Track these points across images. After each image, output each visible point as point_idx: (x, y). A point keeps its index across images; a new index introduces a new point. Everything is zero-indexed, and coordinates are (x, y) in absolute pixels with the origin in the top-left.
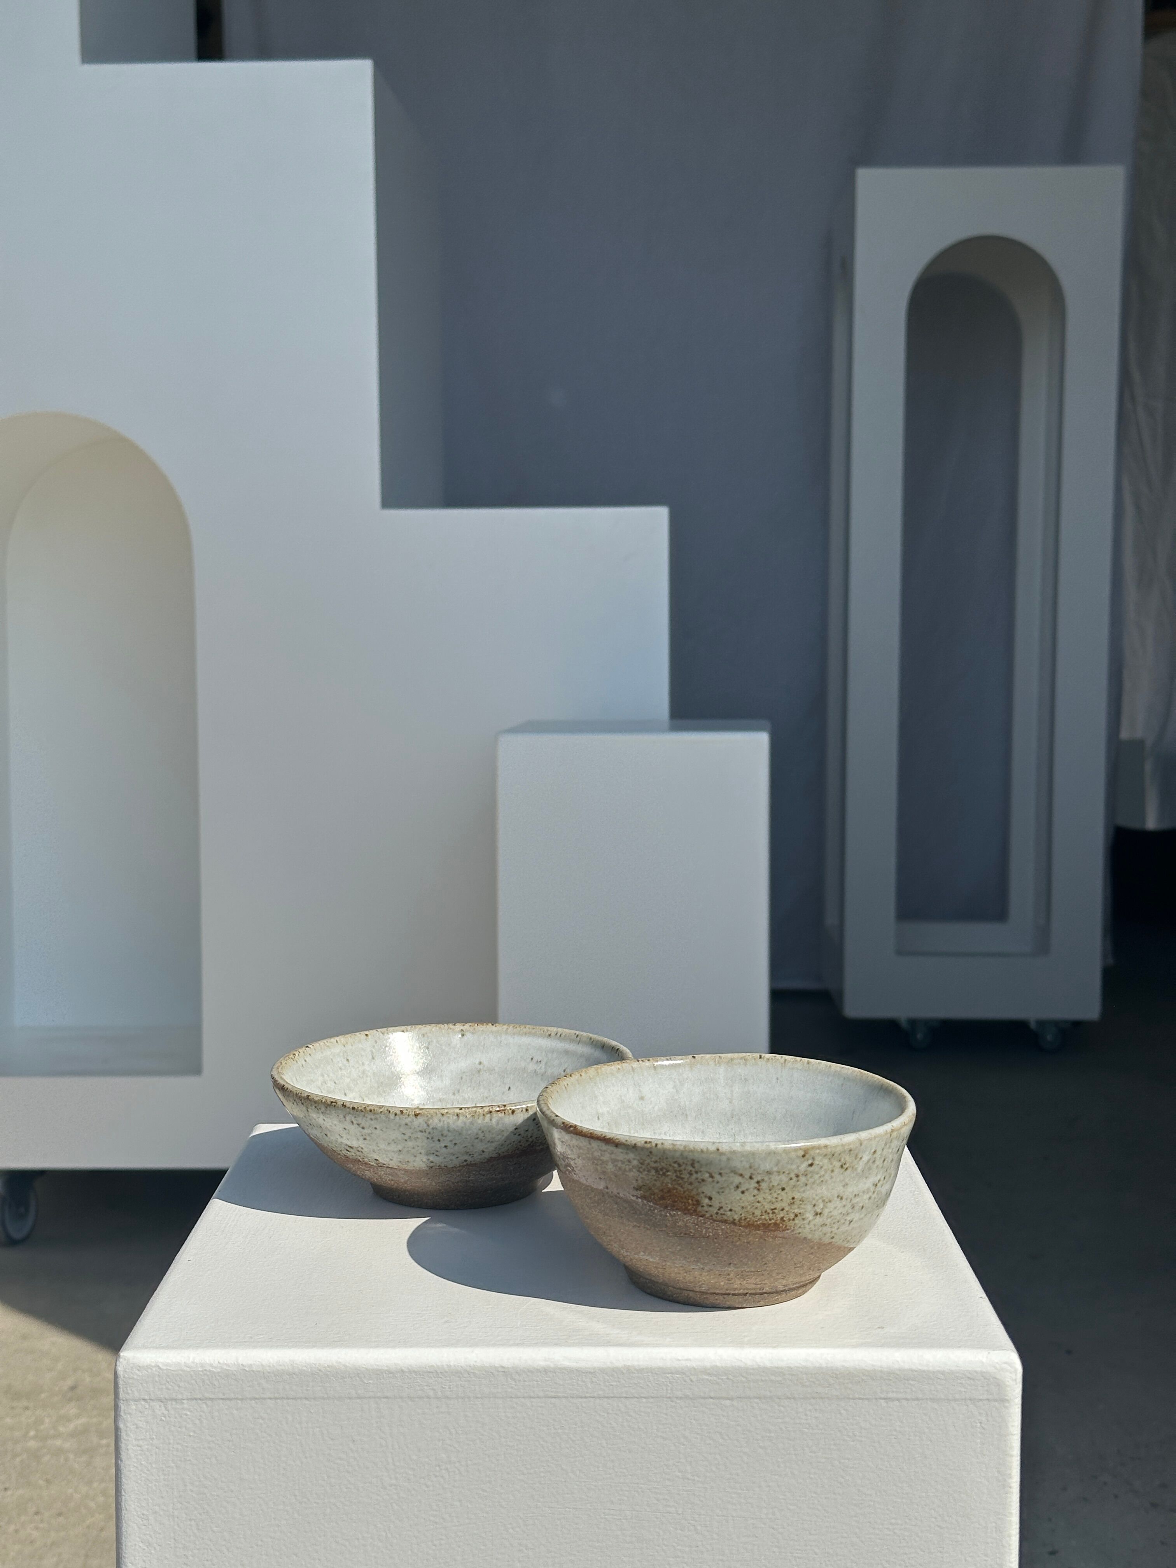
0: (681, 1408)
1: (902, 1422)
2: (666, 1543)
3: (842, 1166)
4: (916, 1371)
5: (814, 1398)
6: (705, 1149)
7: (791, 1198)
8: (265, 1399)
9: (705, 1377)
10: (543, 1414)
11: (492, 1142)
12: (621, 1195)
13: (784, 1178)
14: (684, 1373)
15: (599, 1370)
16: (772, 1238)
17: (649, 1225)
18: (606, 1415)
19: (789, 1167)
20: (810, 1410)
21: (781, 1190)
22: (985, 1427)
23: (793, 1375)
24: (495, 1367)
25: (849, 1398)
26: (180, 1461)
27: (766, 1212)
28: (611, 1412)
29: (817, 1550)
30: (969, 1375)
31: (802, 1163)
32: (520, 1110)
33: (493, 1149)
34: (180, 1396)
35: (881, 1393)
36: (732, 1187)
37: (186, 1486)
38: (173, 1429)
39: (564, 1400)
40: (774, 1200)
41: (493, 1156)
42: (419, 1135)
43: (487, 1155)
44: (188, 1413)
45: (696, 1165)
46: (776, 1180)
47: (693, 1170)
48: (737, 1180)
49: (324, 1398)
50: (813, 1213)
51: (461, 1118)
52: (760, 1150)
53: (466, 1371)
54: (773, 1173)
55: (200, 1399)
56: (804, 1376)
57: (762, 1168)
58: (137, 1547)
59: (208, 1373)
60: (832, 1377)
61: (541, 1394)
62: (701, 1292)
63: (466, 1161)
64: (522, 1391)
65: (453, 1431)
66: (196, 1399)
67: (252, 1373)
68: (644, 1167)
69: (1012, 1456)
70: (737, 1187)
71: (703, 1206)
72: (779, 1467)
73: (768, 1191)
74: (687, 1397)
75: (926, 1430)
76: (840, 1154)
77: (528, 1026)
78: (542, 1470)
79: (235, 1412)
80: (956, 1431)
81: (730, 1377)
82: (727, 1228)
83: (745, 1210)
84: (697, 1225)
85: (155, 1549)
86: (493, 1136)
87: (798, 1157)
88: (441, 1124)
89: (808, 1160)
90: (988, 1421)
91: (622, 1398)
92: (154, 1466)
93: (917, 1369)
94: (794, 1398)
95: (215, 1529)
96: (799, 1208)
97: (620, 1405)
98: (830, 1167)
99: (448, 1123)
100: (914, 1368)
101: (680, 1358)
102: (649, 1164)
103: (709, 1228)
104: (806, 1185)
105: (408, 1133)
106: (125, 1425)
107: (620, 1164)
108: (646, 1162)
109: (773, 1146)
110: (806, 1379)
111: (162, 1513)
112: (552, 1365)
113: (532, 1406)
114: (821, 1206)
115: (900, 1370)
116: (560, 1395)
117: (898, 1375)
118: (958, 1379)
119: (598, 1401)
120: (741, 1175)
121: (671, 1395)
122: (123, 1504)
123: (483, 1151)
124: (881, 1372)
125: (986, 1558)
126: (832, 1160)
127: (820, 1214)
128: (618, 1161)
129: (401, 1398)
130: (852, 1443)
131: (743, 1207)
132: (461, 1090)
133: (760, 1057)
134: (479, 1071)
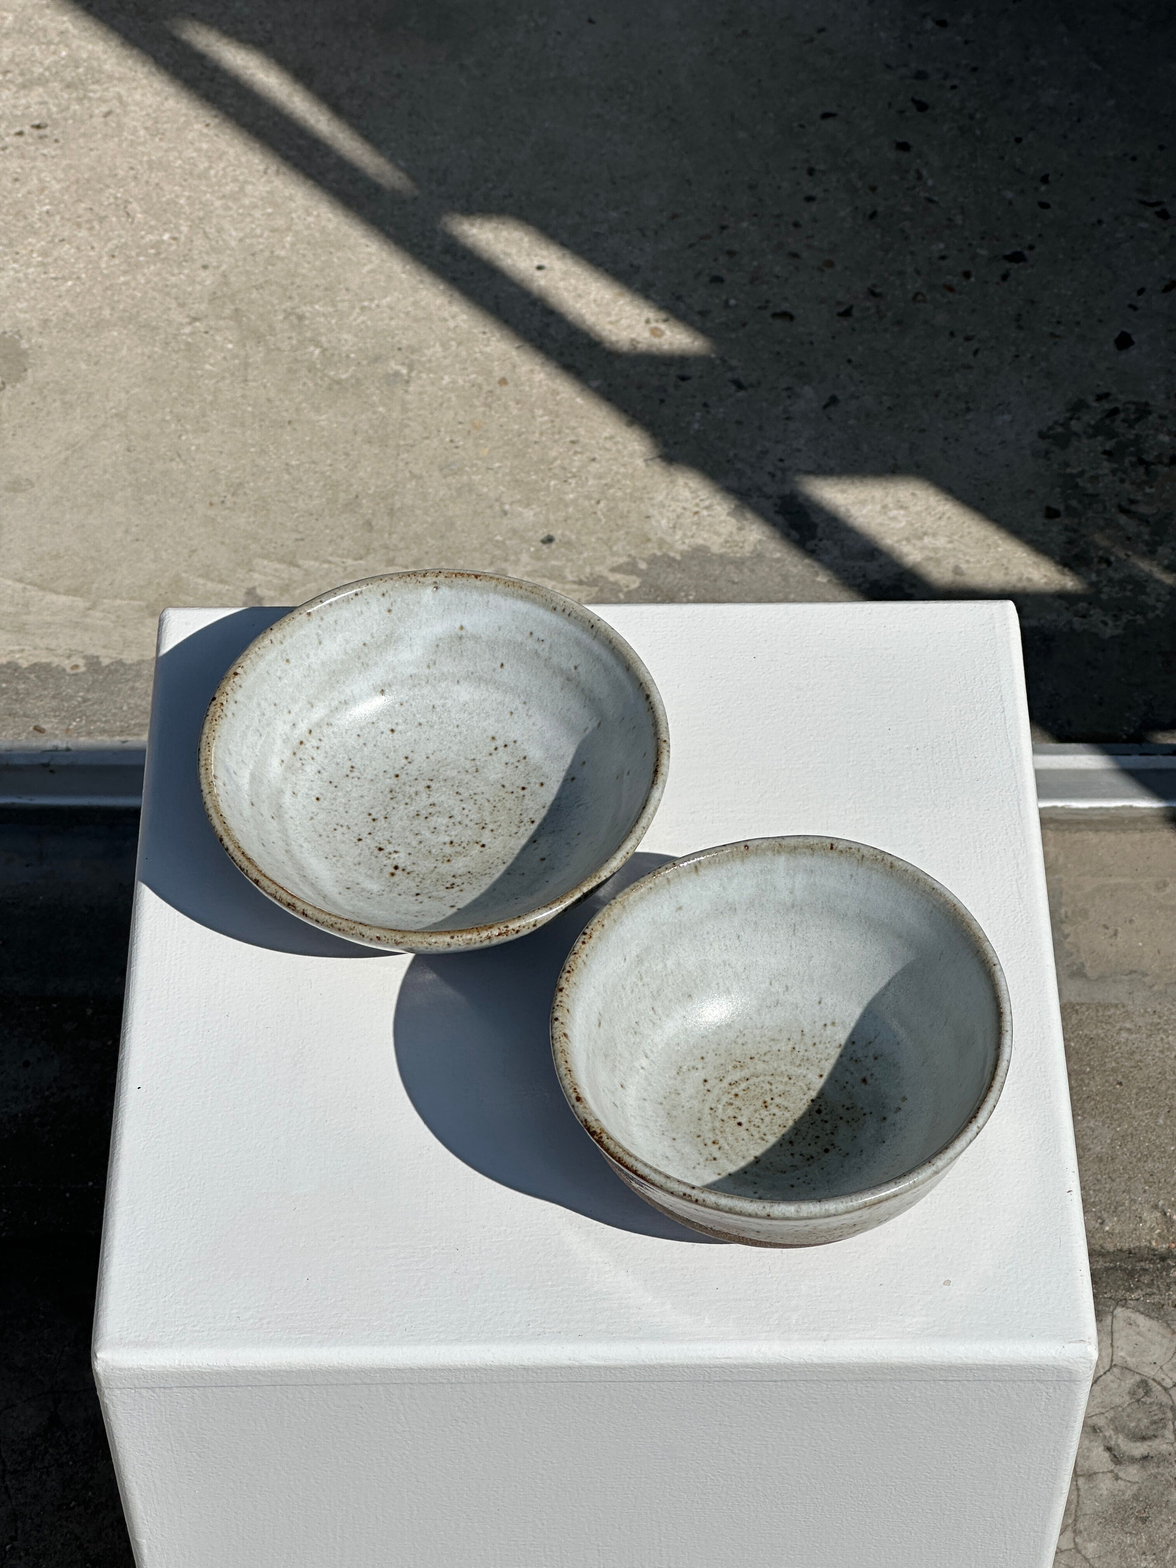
0: (720, 1386)
1: (961, 1393)
5: (866, 1381)
8: (261, 1386)
10: (567, 1391)
14: (722, 1367)
15: (630, 1366)
18: (637, 1392)
20: (862, 1387)
22: (1052, 1395)
24: (514, 1365)
25: (904, 1380)
28: (642, 1390)
34: (167, 1386)
35: (941, 1377)
37: (183, 1434)
38: (163, 1403)
49: (326, 1385)
53: (482, 1368)
61: (566, 1380)
66: (186, 1387)
74: (726, 1381)
75: (987, 1398)
79: (230, 1393)
85: (156, 1468)
94: (844, 1380)
95: (218, 1457)
97: (652, 1385)
101: (718, 1356)
111: (160, 1449)
112: (577, 1364)
113: (556, 1387)
116: (587, 1381)
121: (708, 1380)
129: (411, 1383)
132: (437, 662)
133: (832, 848)
134: (461, 638)
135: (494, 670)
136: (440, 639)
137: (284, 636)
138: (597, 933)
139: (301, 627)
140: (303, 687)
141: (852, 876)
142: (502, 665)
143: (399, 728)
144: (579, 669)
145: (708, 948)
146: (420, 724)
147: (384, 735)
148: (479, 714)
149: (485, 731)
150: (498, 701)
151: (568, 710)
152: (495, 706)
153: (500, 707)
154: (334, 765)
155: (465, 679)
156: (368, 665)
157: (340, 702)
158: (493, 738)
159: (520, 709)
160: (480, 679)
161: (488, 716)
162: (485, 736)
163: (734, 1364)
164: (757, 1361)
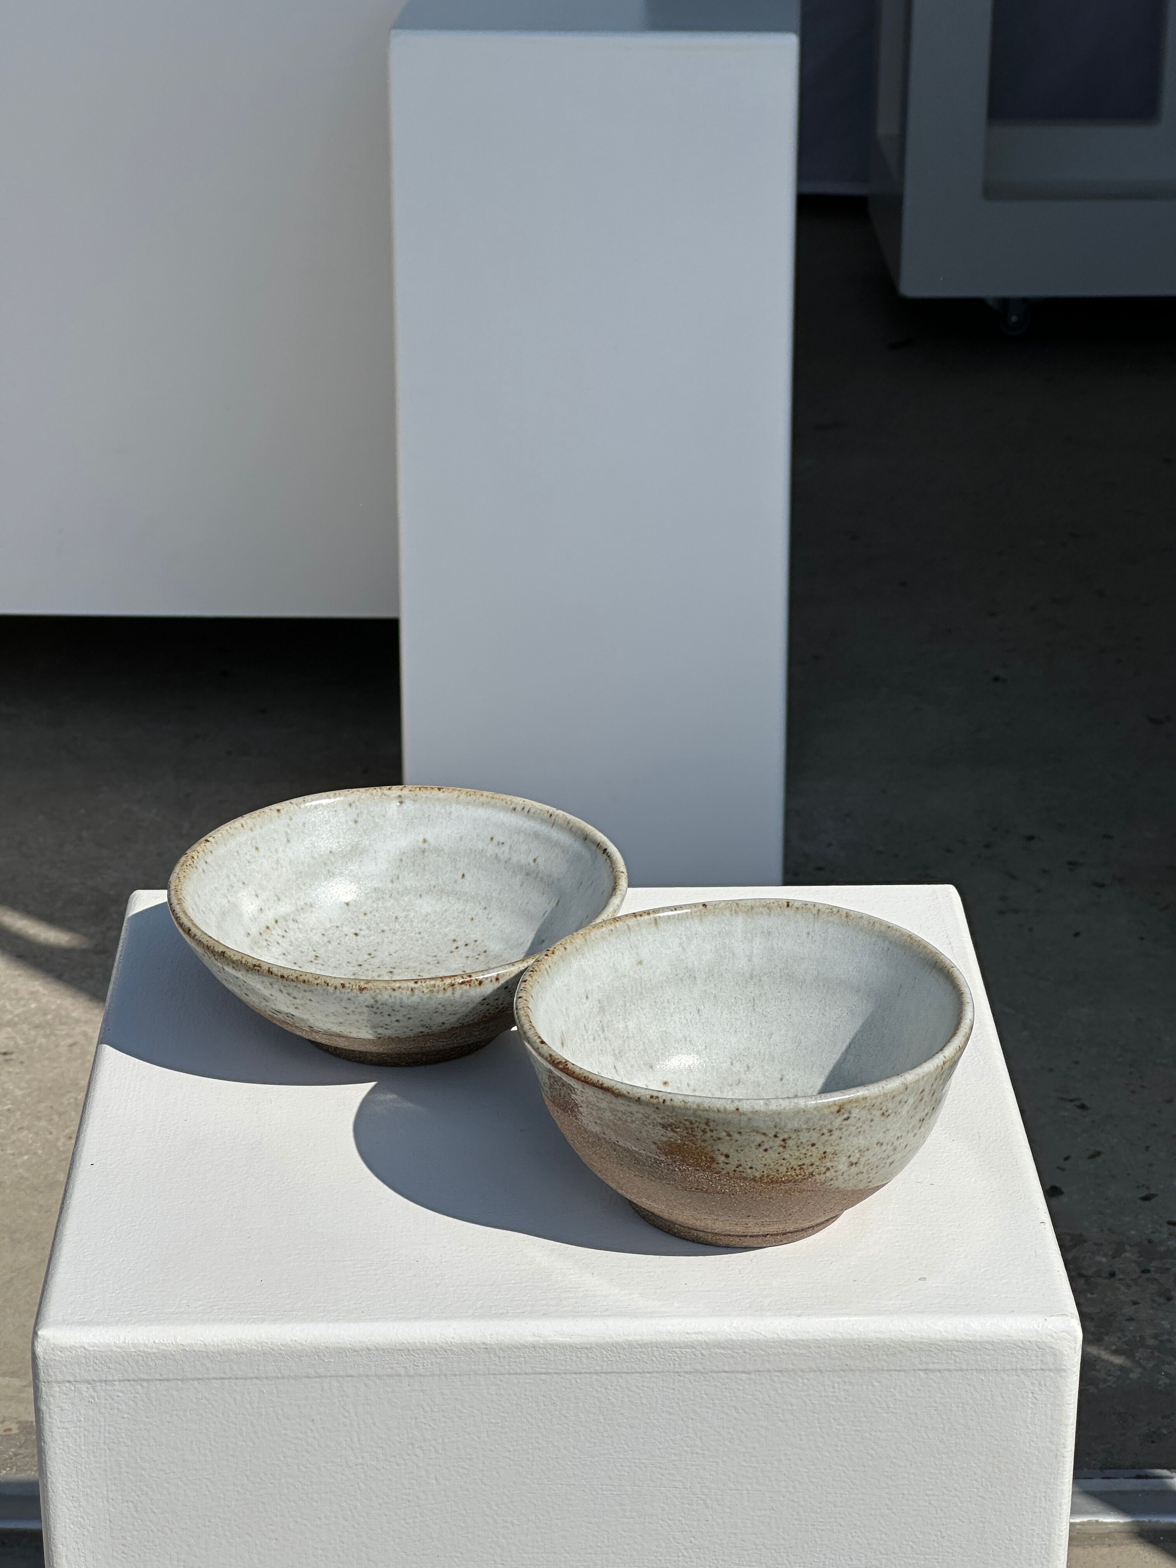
0: (691, 1382)
1: (942, 1394)
2: (671, 1517)
3: (883, 1114)
4: (961, 1342)
5: (843, 1371)
6: (722, 1109)
7: (821, 1152)
8: (208, 1379)
9: (719, 1351)
10: (531, 1391)
11: (455, 1014)
12: (620, 1143)
13: (815, 1135)
14: (693, 1347)
15: (597, 1346)
16: (799, 1192)
17: (654, 1177)
18: (604, 1392)
19: (821, 1122)
20: (838, 1383)
21: (810, 1146)
22: (1038, 1397)
23: (820, 1348)
24: (476, 1344)
26: (114, 1443)
27: (792, 1168)
28: (609, 1387)
29: (842, 1523)
30: (1021, 1345)
31: (836, 1118)
32: (489, 980)
33: (455, 1020)
34: (110, 1378)
35: (920, 1364)
36: (753, 1145)
37: (121, 1468)
38: (103, 1410)
39: (555, 1376)
40: (802, 1156)
41: (456, 1026)
42: (365, 1010)
43: (447, 1026)
44: (120, 1394)
45: (711, 1124)
46: (804, 1137)
47: (708, 1129)
48: (759, 1138)
49: (278, 1378)
50: (847, 1164)
51: (416, 992)
52: (787, 1108)
53: (441, 1347)
54: (802, 1130)
55: (134, 1380)
56: (833, 1348)
57: (790, 1126)
58: (68, 1529)
59: (142, 1354)
60: (865, 1349)
61: (529, 1370)
62: (713, 1233)
63: (422, 1032)
64: (507, 1367)
65: (428, 1409)
66: (129, 1380)
67: (193, 1353)
68: (648, 1121)
69: (1066, 1425)
70: (760, 1145)
71: (718, 1163)
72: (801, 1440)
73: (795, 1148)
74: (697, 1371)
75: (970, 1402)
76: (881, 1104)
77: (486, 793)
78: (531, 1447)
79: (175, 1393)
80: (1005, 1402)
81: (747, 1350)
82: (747, 1185)
83: (767, 1167)
84: (712, 1181)
85: (88, 1530)
86: (457, 1008)
87: (832, 1113)
88: (393, 1000)
89: (843, 1114)
90: (1041, 1390)
91: (623, 1373)
92: (83, 1447)
93: (962, 1340)
94: (821, 1371)
95: (156, 1510)
96: (830, 1161)
97: (620, 1380)
98: (869, 1117)
99: (401, 999)
100: (958, 1338)
101: (689, 1331)
102: (655, 1119)
103: (725, 1185)
104: (841, 1138)
105: (351, 1008)
106: (47, 1406)
107: (620, 1114)
108: (651, 1117)
109: (801, 1103)
110: (835, 1351)
111: (94, 1496)
112: (542, 1341)
113: (519, 1382)
114: (858, 1155)
115: (941, 1341)
116: (552, 1371)
117: (940, 1346)
118: (1007, 1348)
119: (595, 1377)
120: (764, 1134)
121: (679, 1370)
122: (49, 1486)
123: (443, 1023)
124: (921, 1343)
125: (1033, 1527)
126: (872, 1111)
127: (856, 1163)
128: (618, 1111)
129: (367, 1376)
130: (885, 1415)
131: (765, 1165)
132: (401, 876)
133: (788, 905)
134: (423, 852)
135: (455, 882)
136: (404, 853)
137: (255, 825)
138: (560, 952)
139: (271, 821)
140: (271, 878)
141: (808, 934)
142: (463, 875)
143: (363, 933)
144: (538, 861)
145: (669, 1019)
146: (383, 931)
147: (347, 938)
148: (440, 923)
149: (446, 935)
150: (459, 910)
151: (528, 903)
152: (456, 914)
153: (461, 915)
154: (298, 953)
155: (427, 893)
156: (334, 874)
157: (306, 904)
158: (454, 941)
159: (480, 914)
160: (442, 891)
161: (450, 924)
162: (446, 939)
163: (705, 1341)
164: (729, 1337)
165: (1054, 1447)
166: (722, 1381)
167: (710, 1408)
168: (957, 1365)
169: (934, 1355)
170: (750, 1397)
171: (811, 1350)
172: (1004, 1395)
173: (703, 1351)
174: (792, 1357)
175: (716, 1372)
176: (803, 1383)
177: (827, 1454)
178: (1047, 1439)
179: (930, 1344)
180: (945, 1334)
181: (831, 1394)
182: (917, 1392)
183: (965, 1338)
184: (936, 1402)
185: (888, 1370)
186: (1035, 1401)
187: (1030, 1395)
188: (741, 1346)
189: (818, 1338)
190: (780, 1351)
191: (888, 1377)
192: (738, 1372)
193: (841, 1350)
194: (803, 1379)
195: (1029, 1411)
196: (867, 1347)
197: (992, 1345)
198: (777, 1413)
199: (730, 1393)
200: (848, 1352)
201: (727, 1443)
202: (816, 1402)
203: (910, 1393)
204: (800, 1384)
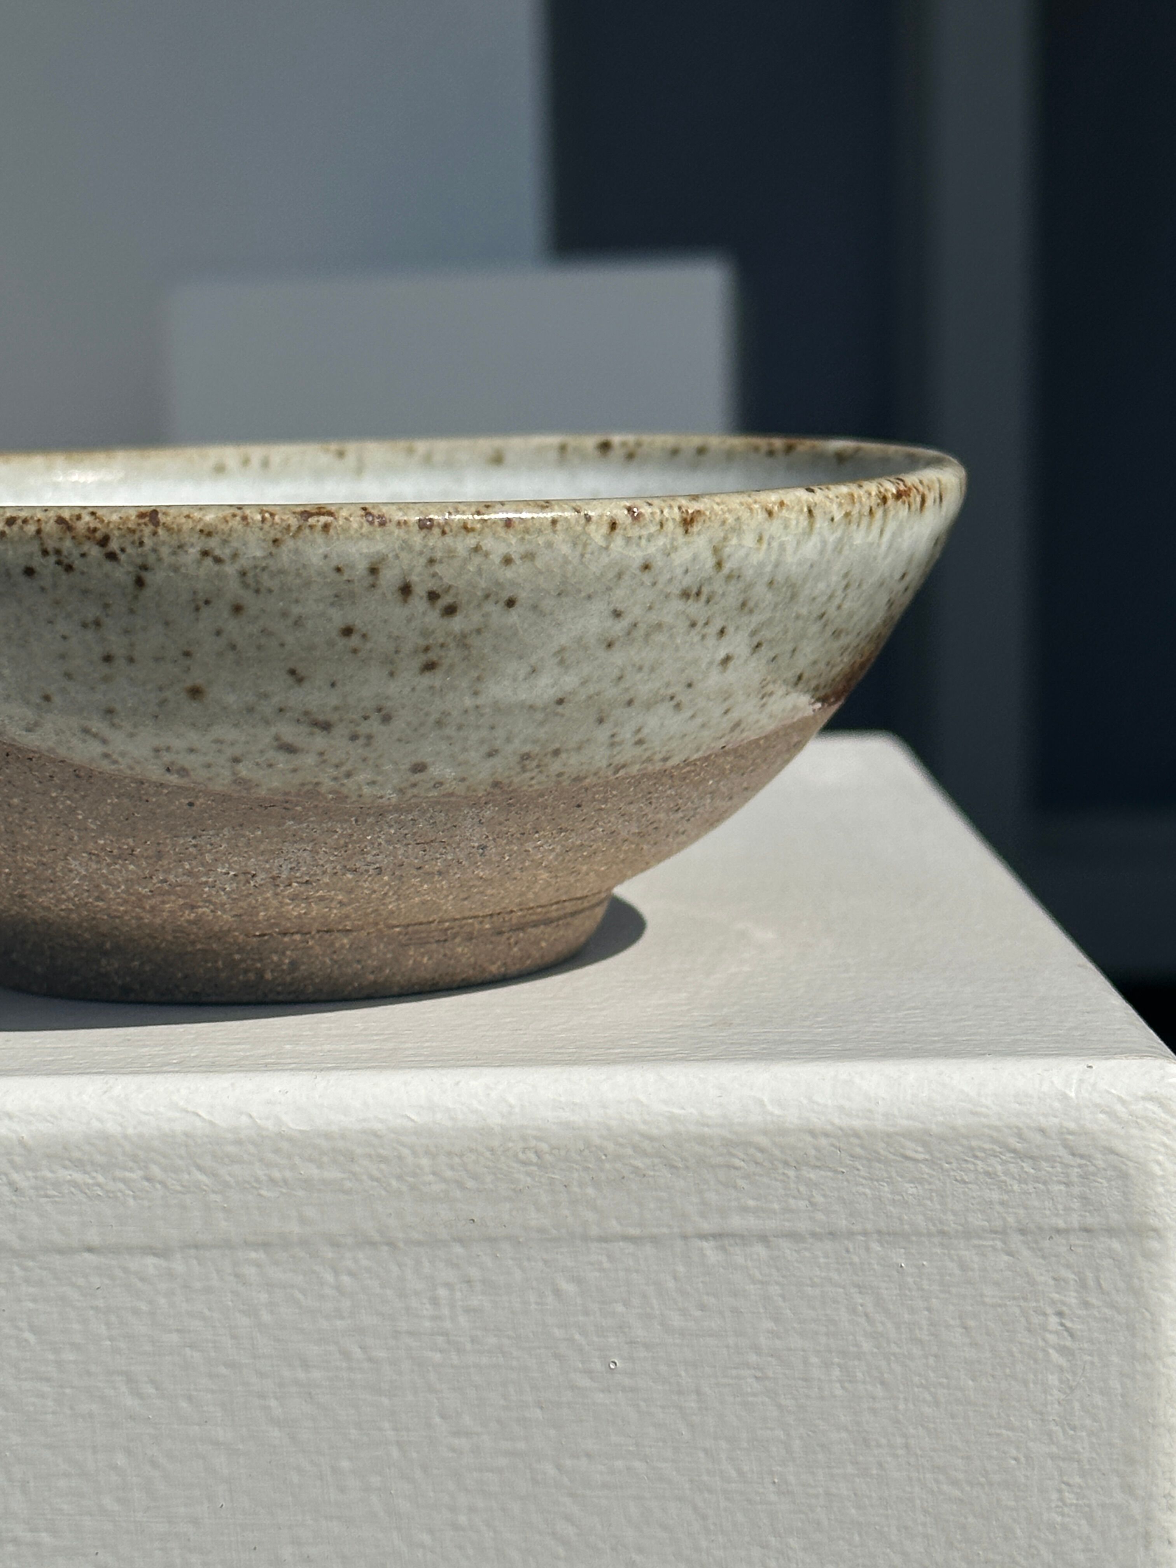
4: (826, 1135)
5: (460, 1241)
9: (65, 1174)
20: (448, 1285)
22: (1077, 1326)
23: (383, 1159)
25: (586, 1238)
30: (1013, 1142)
35: (700, 1215)
56: (425, 1162)
60: (524, 1163)
72: (342, 1489)
75: (866, 1346)
80: (974, 1344)
81: (156, 1171)
90: (1086, 1305)
93: (829, 1127)
94: (392, 1244)
100: (817, 1124)
110: (434, 1174)
115: (765, 1133)
117: (762, 1150)
118: (976, 1157)
124: (702, 1140)
130: (600, 1397)
163: (21, 1142)
164: (96, 1124)
165: (1136, 1509)
166: (81, 1281)
167: (48, 1380)
168: (820, 1216)
169: (741, 1183)
170: (175, 1337)
171: (357, 1169)
172: (971, 1323)
173: (15, 1176)
174: (301, 1193)
175: (61, 1251)
176: (339, 1288)
177: (426, 1538)
178: (1115, 1480)
179: (728, 1143)
180: (777, 1111)
181: (427, 1324)
182: (698, 1313)
183: (837, 1121)
184: (757, 1349)
185: (603, 1239)
186: (1069, 1343)
187: (1053, 1320)
188: (135, 1158)
189: (378, 1126)
190: (260, 1173)
191: (606, 1265)
192: (130, 1250)
193: (452, 1168)
194: (336, 1273)
195: (1053, 1379)
196: (533, 1158)
197: (925, 1144)
198: (262, 1396)
199: (108, 1324)
200: (475, 1177)
201: (108, 1502)
202: (382, 1354)
203: (676, 1320)
204: (328, 1291)
